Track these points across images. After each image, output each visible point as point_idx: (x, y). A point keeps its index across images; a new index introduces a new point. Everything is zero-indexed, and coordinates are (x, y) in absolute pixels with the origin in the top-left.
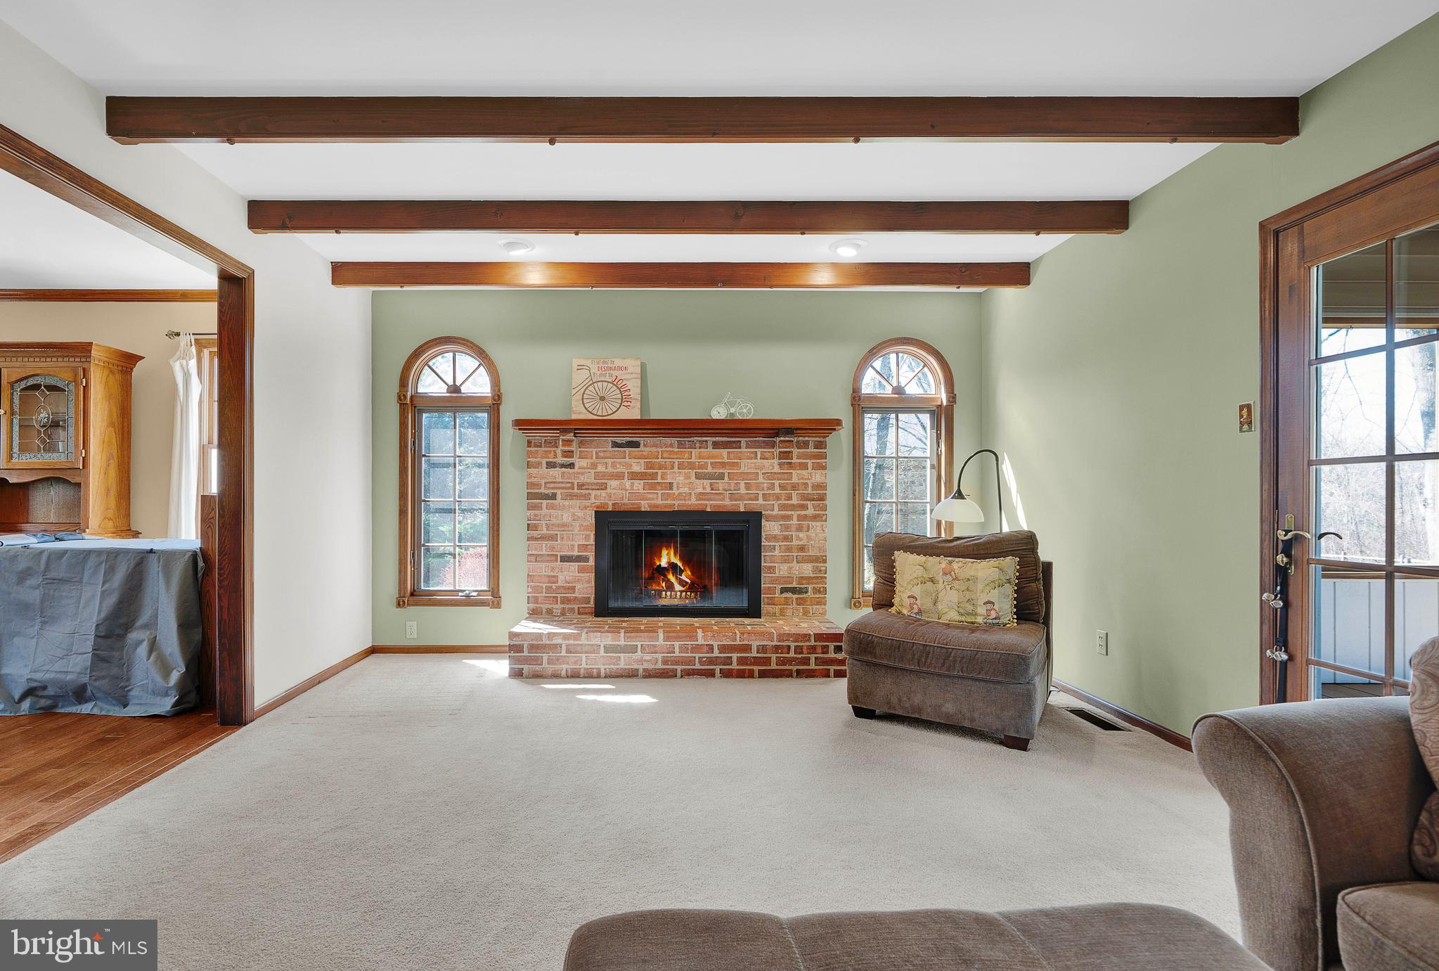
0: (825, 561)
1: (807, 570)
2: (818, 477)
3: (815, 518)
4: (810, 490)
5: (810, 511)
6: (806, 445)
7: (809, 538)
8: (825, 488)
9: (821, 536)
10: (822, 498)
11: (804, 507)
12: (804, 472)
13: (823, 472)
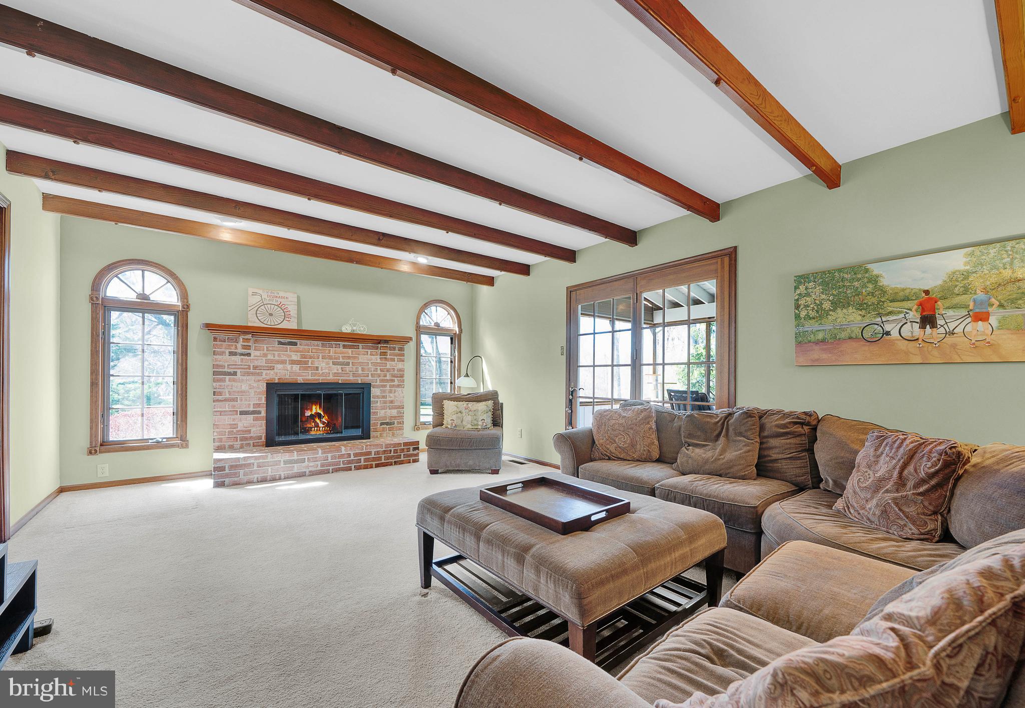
0: (403, 408)
1: (394, 412)
2: (400, 365)
3: (398, 386)
4: (396, 372)
5: (396, 383)
6: (394, 349)
7: (395, 396)
8: (404, 371)
9: (402, 395)
10: (402, 376)
11: (393, 381)
12: (393, 363)
13: (403, 363)
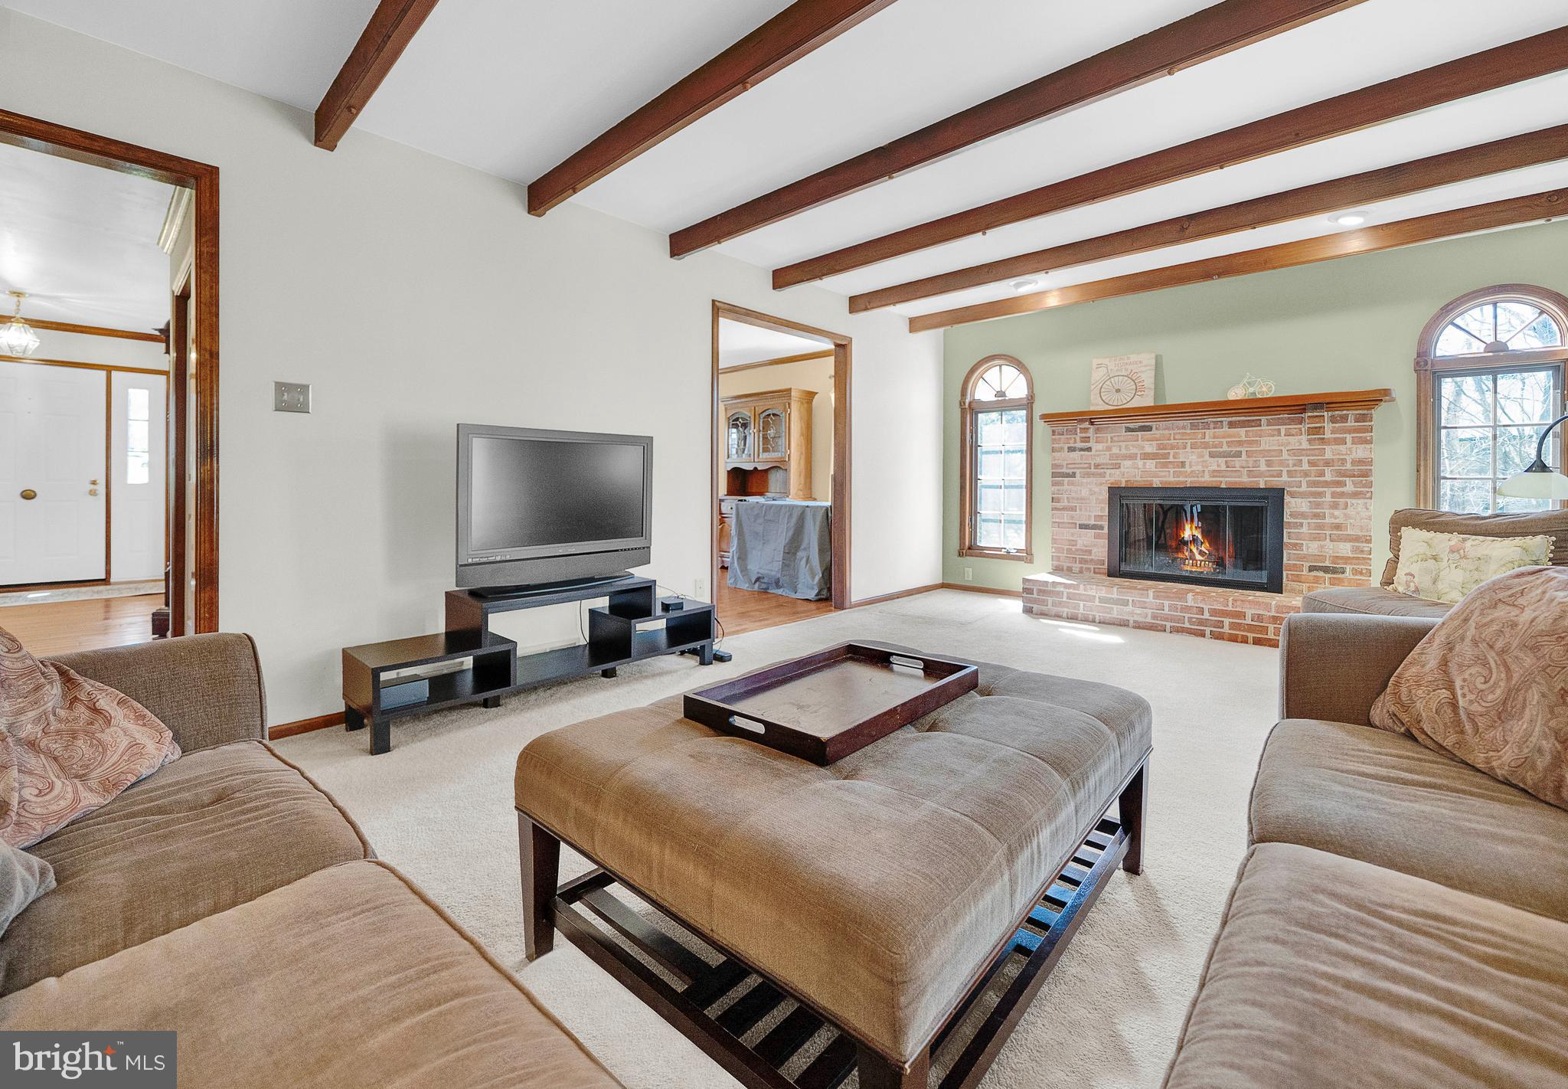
0: (1369, 541)
1: (1345, 549)
2: (1360, 452)
3: (1355, 495)
4: (1349, 466)
5: (1349, 487)
6: (1344, 419)
7: (1347, 516)
8: (1371, 463)
9: (1365, 514)
10: (1366, 474)
11: (1342, 484)
12: (1342, 448)
13: (1368, 446)
